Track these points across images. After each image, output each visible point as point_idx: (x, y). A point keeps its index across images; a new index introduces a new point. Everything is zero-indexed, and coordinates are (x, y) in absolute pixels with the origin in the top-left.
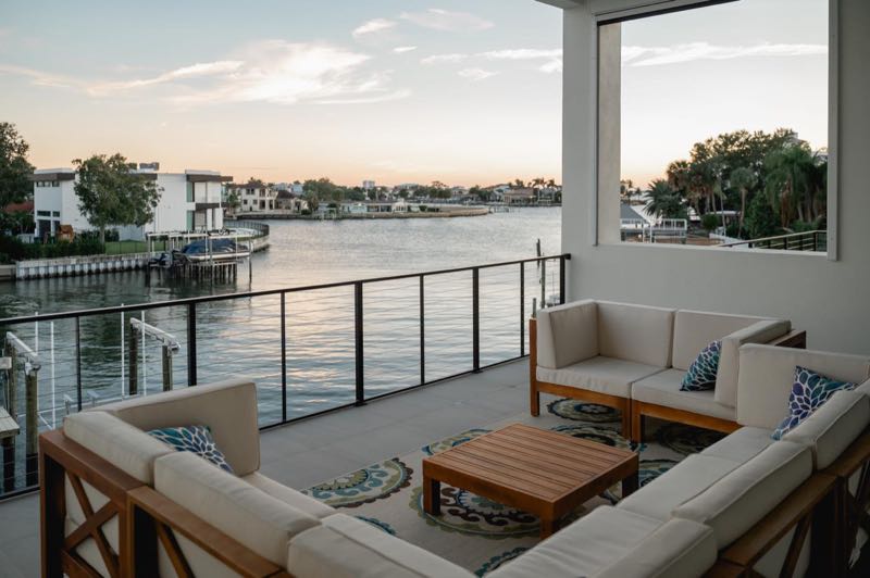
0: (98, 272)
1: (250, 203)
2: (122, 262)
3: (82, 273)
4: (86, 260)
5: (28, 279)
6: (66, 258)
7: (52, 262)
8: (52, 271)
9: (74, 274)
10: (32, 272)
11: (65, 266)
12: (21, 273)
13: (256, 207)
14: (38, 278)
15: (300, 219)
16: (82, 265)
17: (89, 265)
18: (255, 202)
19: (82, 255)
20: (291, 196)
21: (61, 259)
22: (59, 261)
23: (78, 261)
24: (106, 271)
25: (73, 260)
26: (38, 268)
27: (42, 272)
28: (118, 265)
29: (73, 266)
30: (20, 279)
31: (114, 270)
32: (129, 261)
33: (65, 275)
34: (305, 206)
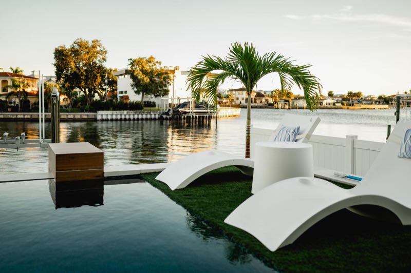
0: (138, 119)
1: (240, 100)
2: (151, 115)
3: (130, 119)
4: (132, 112)
5: (102, 120)
6: (122, 111)
7: (115, 112)
8: (114, 117)
9: (125, 120)
10: (105, 117)
11: (121, 115)
12: (99, 117)
13: (243, 102)
14: (107, 120)
15: (267, 108)
16: (130, 115)
17: (134, 115)
18: (243, 99)
19: (130, 110)
20: (263, 96)
21: (119, 111)
22: (118, 112)
23: (128, 112)
24: (142, 119)
25: (125, 112)
26: (107, 115)
27: (109, 117)
28: (149, 116)
29: (125, 115)
30: (99, 120)
31: (147, 119)
32: (155, 115)
33: (121, 120)
34: (271, 101)
